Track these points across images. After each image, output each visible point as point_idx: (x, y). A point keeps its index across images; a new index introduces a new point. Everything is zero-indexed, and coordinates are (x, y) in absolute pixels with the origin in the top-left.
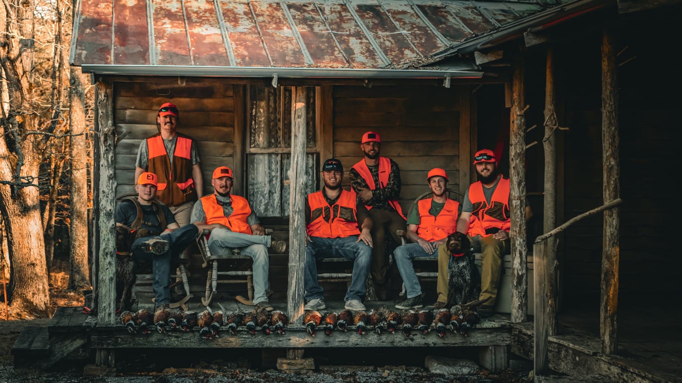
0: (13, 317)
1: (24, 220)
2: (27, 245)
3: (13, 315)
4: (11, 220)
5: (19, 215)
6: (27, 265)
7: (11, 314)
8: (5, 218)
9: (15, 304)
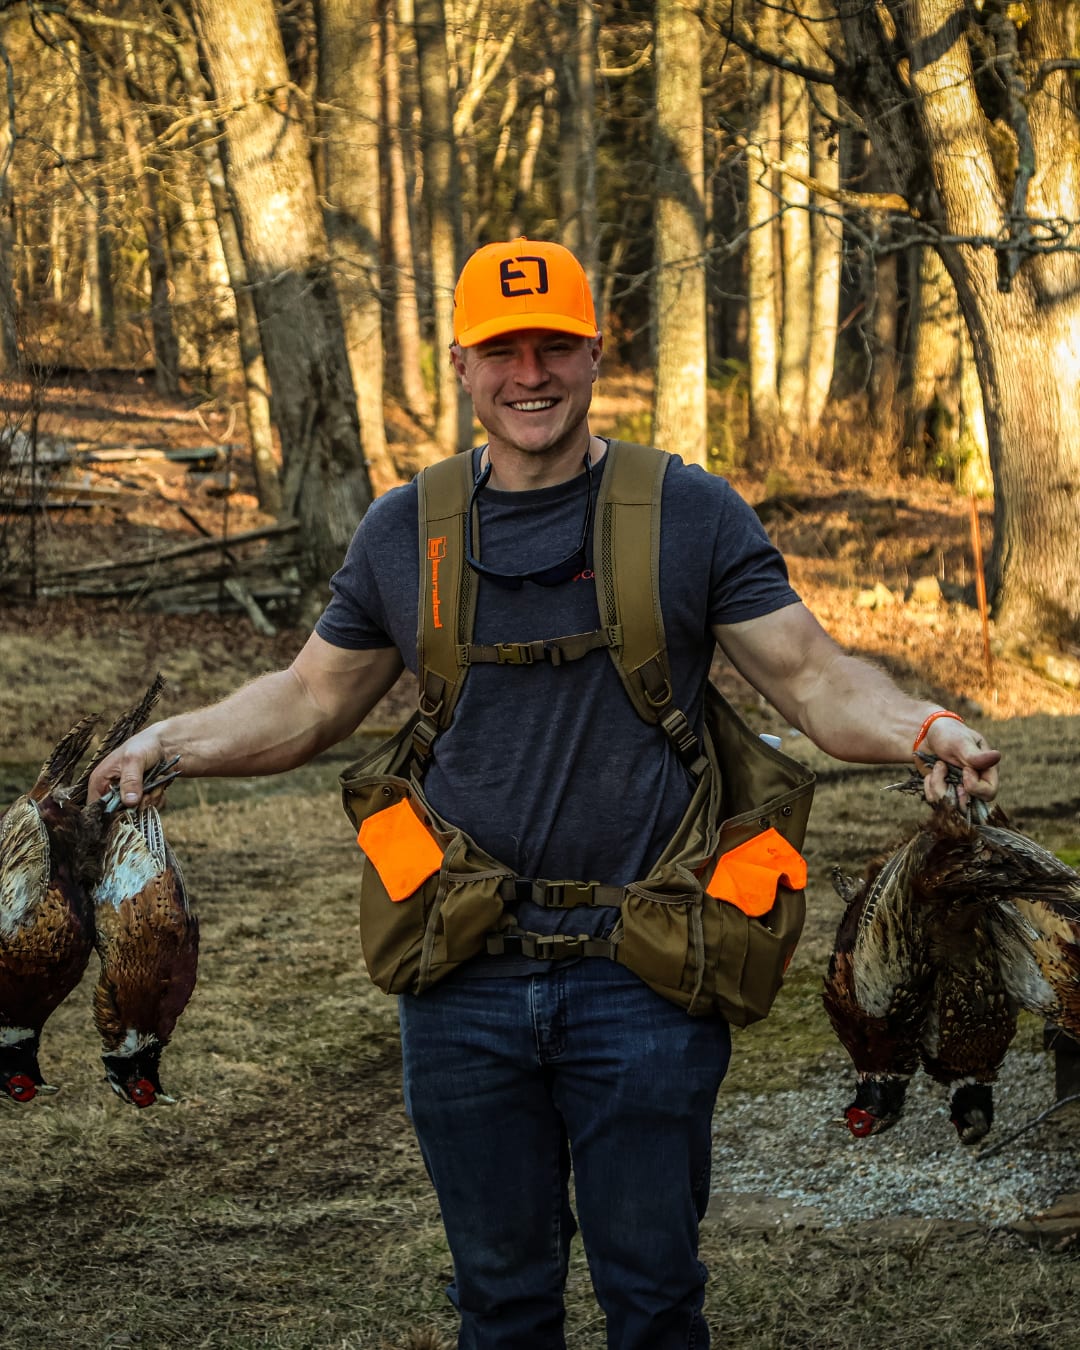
0: (1007, 661)
1: (1036, 343)
2: (1044, 422)
3: (1007, 654)
4: (995, 345)
5: (1020, 327)
6: (1049, 490)
7: (999, 653)
8: (976, 335)
9: (1011, 615)
